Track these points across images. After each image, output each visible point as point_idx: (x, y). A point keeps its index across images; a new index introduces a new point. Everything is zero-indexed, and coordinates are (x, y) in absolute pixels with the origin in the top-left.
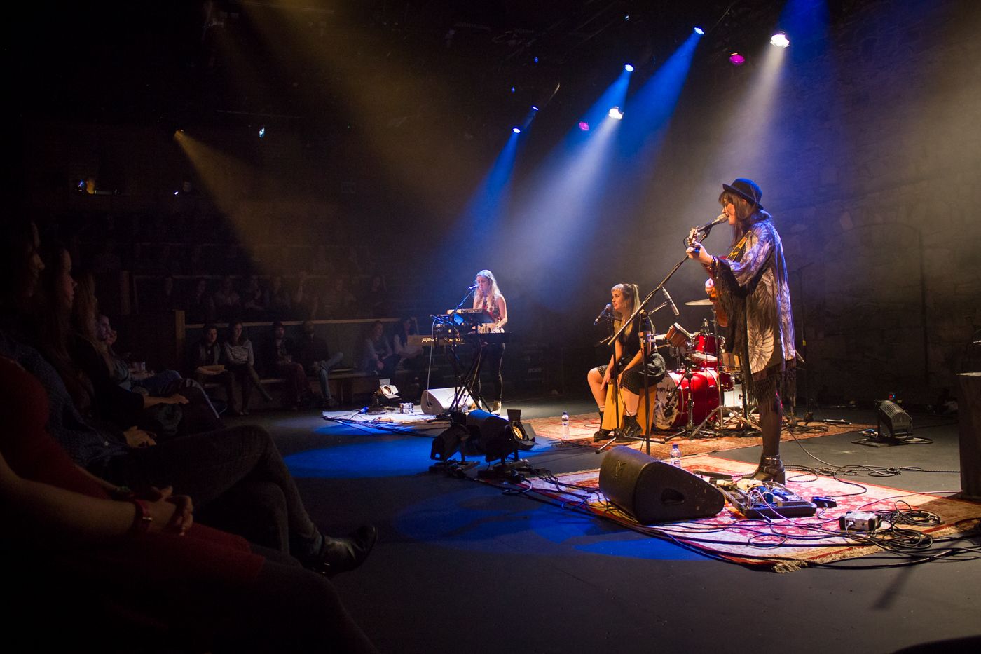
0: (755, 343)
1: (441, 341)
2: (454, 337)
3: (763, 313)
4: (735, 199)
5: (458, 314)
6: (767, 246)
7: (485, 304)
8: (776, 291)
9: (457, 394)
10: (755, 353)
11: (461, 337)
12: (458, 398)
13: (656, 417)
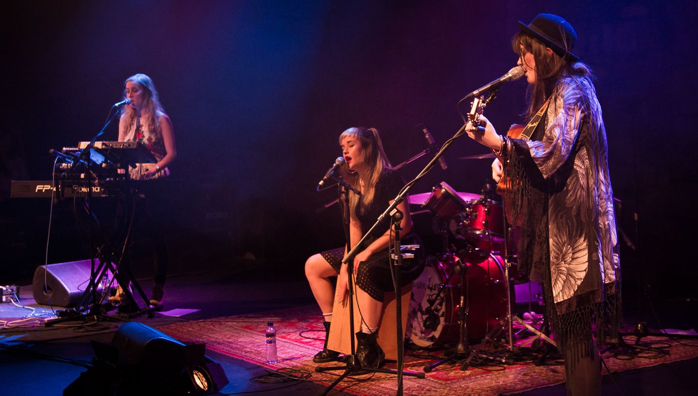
0: (562, 257)
1: (67, 191)
2: (90, 185)
3: (574, 213)
4: (535, 45)
5: (97, 150)
6: (579, 115)
7: (138, 132)
8: (591, 182)
9: (94, 275)
10: (560, 272)
11: (100, 185)
12: (96, 281)
13: (412, 326)
